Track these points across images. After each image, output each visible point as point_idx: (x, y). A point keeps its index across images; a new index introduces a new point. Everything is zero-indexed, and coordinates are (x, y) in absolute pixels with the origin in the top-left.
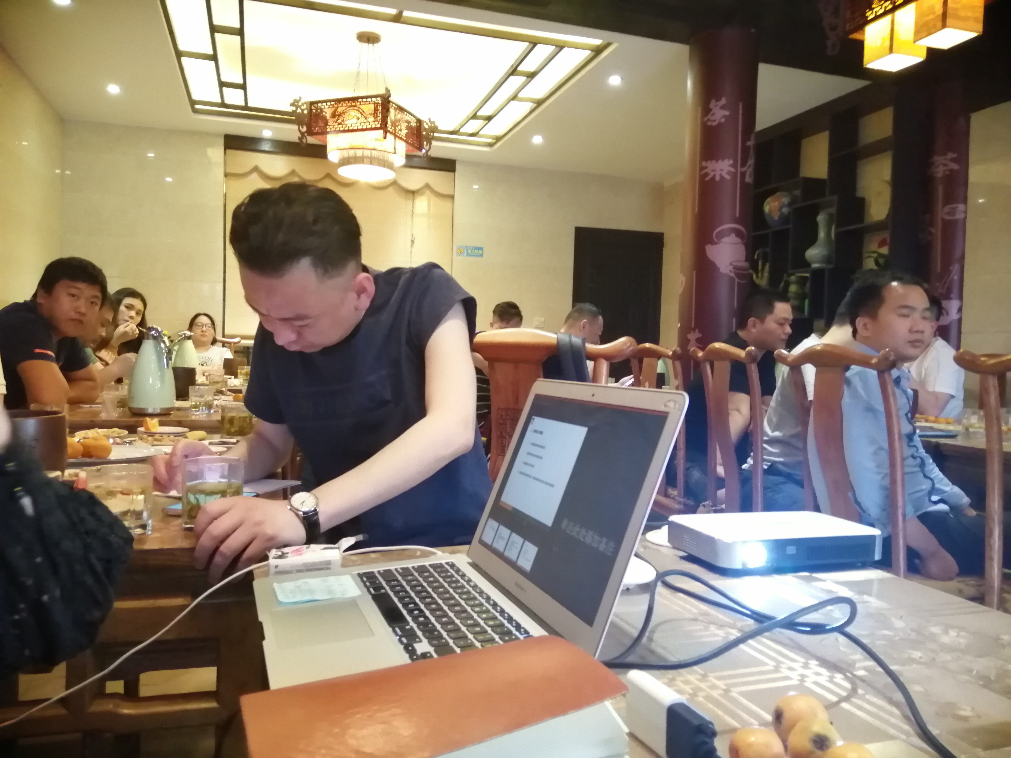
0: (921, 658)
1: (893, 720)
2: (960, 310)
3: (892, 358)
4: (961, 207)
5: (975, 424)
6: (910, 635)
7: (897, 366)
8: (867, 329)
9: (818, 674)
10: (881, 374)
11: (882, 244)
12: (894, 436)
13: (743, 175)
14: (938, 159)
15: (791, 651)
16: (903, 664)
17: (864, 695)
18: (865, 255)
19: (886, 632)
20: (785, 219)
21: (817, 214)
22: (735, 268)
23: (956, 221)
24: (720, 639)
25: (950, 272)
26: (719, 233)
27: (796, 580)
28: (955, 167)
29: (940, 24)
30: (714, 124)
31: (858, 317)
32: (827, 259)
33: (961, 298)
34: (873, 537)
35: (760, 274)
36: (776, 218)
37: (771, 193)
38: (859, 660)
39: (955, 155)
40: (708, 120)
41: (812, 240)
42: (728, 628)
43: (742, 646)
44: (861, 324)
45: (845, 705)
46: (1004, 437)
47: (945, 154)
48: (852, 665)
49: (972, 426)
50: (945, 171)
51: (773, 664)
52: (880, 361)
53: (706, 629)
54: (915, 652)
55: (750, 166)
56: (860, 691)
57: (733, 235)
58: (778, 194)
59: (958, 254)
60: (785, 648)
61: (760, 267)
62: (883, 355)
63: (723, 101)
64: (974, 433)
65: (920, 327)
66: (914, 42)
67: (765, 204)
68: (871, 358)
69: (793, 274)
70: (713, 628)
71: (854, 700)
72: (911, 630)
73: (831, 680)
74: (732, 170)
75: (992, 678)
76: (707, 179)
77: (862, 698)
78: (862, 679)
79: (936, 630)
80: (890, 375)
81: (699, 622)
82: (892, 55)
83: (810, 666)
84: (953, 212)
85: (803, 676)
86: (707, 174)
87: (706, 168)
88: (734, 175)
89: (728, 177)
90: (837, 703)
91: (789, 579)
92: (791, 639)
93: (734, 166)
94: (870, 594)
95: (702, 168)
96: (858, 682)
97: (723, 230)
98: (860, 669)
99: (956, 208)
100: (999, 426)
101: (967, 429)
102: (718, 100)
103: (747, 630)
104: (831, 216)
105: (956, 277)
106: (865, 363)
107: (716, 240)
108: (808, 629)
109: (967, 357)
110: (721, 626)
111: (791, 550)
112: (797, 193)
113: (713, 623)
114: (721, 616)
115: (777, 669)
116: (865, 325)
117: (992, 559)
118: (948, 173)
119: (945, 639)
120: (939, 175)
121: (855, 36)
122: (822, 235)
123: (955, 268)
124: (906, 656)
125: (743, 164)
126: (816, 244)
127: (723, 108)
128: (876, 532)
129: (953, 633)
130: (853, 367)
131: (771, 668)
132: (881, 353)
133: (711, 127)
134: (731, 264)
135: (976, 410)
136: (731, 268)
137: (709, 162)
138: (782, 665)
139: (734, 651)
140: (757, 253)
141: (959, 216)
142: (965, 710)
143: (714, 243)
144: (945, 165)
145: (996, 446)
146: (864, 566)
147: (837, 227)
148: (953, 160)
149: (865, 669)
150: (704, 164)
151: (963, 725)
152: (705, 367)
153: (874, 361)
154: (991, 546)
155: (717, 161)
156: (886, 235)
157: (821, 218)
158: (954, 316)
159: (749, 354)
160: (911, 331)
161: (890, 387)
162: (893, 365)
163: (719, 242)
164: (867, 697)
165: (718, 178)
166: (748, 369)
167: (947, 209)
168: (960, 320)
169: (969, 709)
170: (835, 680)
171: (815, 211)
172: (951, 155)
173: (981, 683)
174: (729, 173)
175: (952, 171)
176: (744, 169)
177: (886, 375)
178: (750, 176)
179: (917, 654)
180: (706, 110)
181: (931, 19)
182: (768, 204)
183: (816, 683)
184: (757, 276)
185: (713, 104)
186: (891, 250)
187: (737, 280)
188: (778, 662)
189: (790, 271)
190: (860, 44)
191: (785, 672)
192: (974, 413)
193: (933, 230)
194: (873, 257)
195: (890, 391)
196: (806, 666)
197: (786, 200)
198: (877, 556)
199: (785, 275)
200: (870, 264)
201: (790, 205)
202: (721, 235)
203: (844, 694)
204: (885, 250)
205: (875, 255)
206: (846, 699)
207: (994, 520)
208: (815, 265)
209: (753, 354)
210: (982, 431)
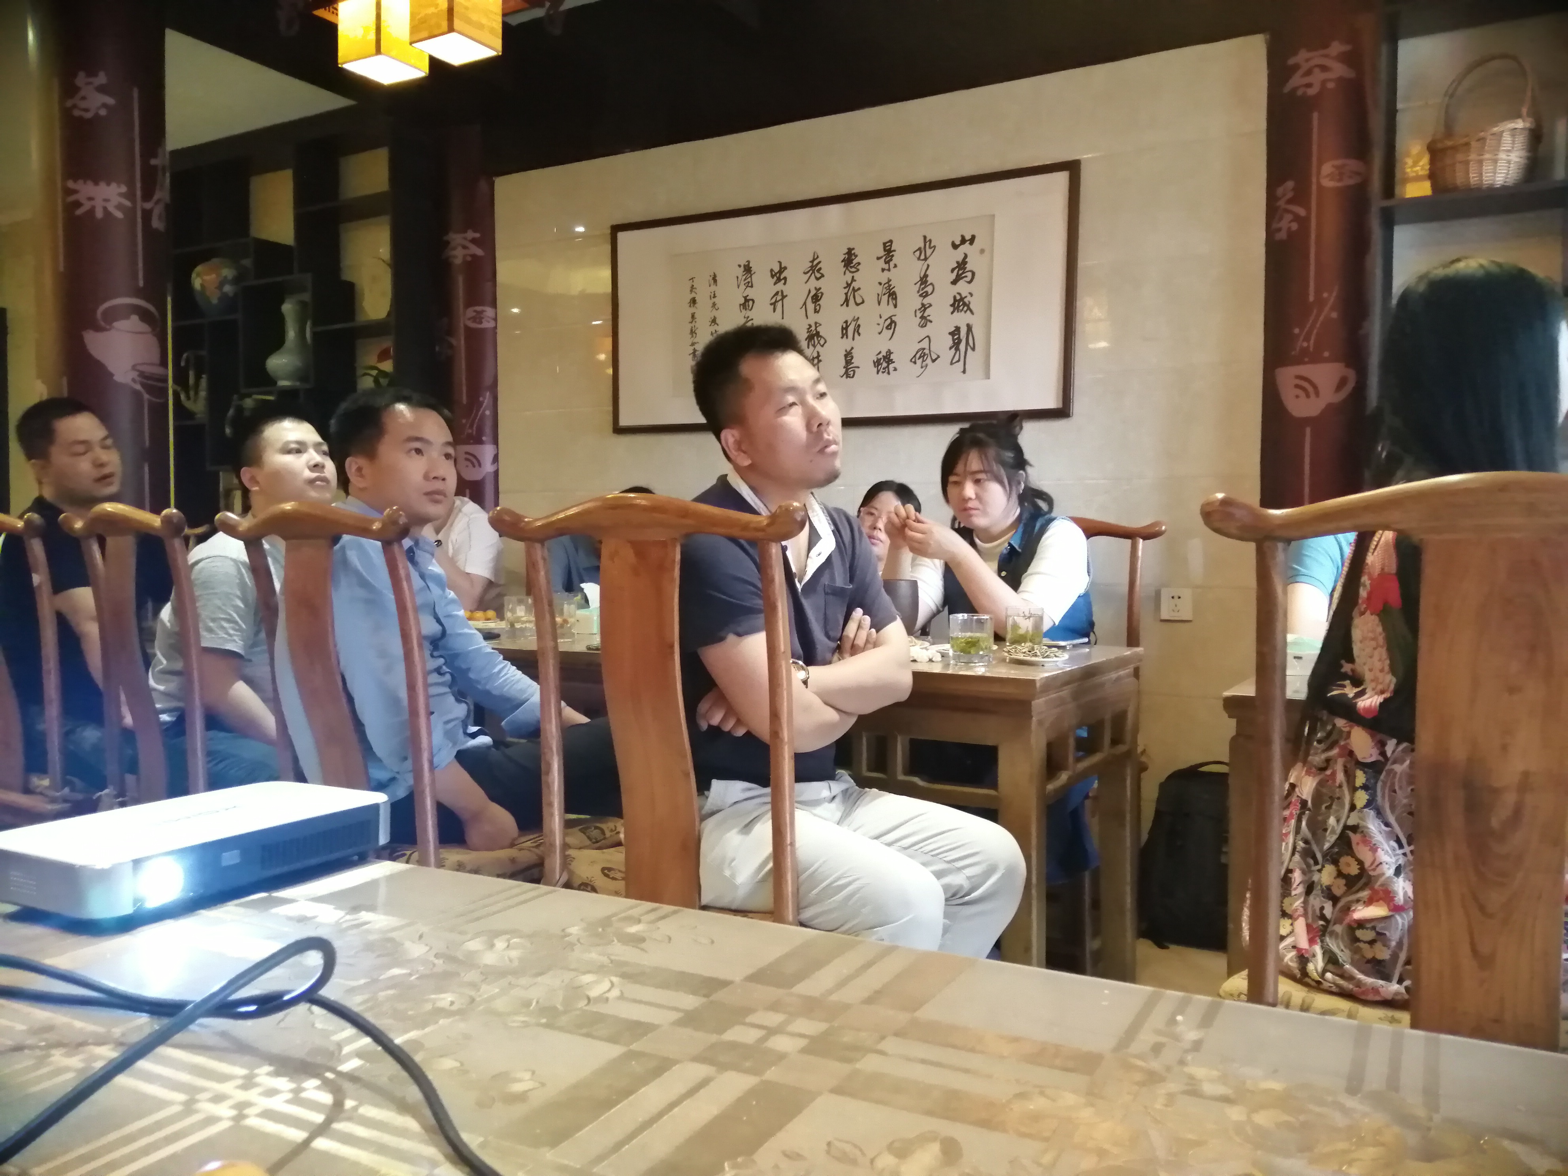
0: (452, 1003)
1: (406, 1144)
2: (496, 459)
3: (402, 520)
4: (489, 312)
5: (522, 617)
6: (434, 965)
7: (410, 533)
8: (362, 476)
9: (271, 1093)
10: (387, 545)
11: (383, 355)
12: (412, 643)
13: (147, 215)
14: (456, 238)
15: (221, 1060)
16: (423, 1025)
17: (355, 1109)
18: (360, 372)
19: (396, 971)
20: (230, 304)
21: (282, 302)
22: (142, 374)
23: (483, 331)
24: (70, 1076)
25: (480, 404)
26: (105, 313)
27: (241, 910)
28: (479, 252)
29: (445, 25)
30: (88, 115)
31: (348, 456)
32: (301, 375)
33: (496, 442)
34: (375, 808)
35: (192, 393)
36: (215, 301)
37: (204, 257)
38: (349, 1040)
39: (477, 235)
40: (75, 106)
41: (277, 343)
42: (91, 1048)
43: (122, 1080)
44: (354, 468)
45: (321, 1144)
46: (559, 631)
47: (465, 232)
48: (334, 1054)
49: (518, 620)
50: (465, 256)
51: (181, 1097)
52: (384, 525)
53: (41, 1061)
54: (442, 996)
55: (157, 202)
56: (349, 1104)
57: (135, 318)
58: (215, 261)
59: (488, 380)
60: (211, 1057)
61: (191, 380)
62: (389, 516)
63: (102, 79)
64: (521, 629)
65: (441, 473)
66: (411, 44)
67: (194, 275)
68: (372, 522)
69: (249, 395)
70: (58, 1057)
71: (338, 1126)
72: (437, 956)
73: (297, 1099)
74: (127, 203)
75: (559, 1007)
76: (79, 212)
77: (352, 1117)
78: (352, 1077)
79: (474, 945)
80: (401, 546)
81: (26, 1051)
82: (379, 57)
83: (258, 1080)
84: (478, 318)
85: (242, 1106)
86: (78, 204)
87: (75, 192)
88: (130, 213)
89: (119, 215)
90: (307, 1143)
91: (230, 912)
92: (224, 1034)
93: (130, 195)
94: (372, 908)
95: (69, 192)
96: (347, 1086)
97: (114, 308)
98: (349, 1056)
99: (483, 311)
100: (553, 617)
101: (512, 625)
102: (92, 73)
103: (135, 1038)
104: (303, 304)
105: (488, 413)
106: (364, 531)
107: (102, 324)
108: (253, 1008)
109: (507, 518)
110: (77, 1045)
111: (231, 858)
112: (247, 262)
113: (59, 1045)
114: (78, 1024)
115: (189, 1107)
116: (359, 469)
117: (551, 805)
118: (469, 259)
119: (489, 959)
120: (458, 261)
121: (322, 13)
122: (291, 334)
123: (486, 399)
124: (428, 1007)
125: (147, 195)
126: (282, 350)
127: (101, 89)
128: (380, 798)
129: (500, 944)
130: (346, 538)
131: (176, 1109)
132: (385, 513)
133: (81, 119)
134: (134, 368)
135: (524, 597)
136: (134, 374)
137: (81, 182)
138: (200, 1096)
139: (101, 1096)
140: (185, 356)
141: (487, 324)
142: (520, 1080)
143: (98, 329)
144: (465, 247)
145: (550, 644)
146: (362, 859)
147: (314, 324)
148: (474, 241)
149: (359, 1054)
150: (71, 184)
151: (519, 1110)
152: (90, 548)
153: (376, 526)
154: (549, 787)
155: (96, 183)
156: (387, 343)
157: (288, 308)
158: (488, 467)
159: (167, 521)
160: (426, 477)
161: (403, 564)
162: (405, 532)
163: (108, 327)
164: (362, 1110)
165: (99, 214)
166: (168, 549)
167: (470, 312)
168: (496, 473)
169: (527, 1076)
170: (304, 1095)
171: (278, 295)
172: (471, 234)
173: (544, 1021)
174: (119, 207)
175: (474, 256)
176: (148, 206)
177: (396, 547)
178: (160, 218)
179: (445, 999)
180: (69, 90)
181: (433, 14)
182: (198, 275)
183: (268, 1114)
184: (188, 398)
185: (81, 79)
186: (396, 366)
187: (146, 396)
188: (192, 1091)
189: (244, 391)
190: (331, 30)
191: (207, 1108)
192: (520, 602)
193: (453, 341)
194: (371, 375)
195: (402, 572)
196: (248, 1083)
197: (228, 272)
198: (383, 839)
199: (235, 397)
200: (366, 383)
201: (236, 281)
202: (112, 316)
203: (319, 1118)
204: (387, 366)
205: (374, 373)
206: (321, 1130)
207: (551, 749)
208: (284, 383)
209: (175, 521)
210: (531, 626)
